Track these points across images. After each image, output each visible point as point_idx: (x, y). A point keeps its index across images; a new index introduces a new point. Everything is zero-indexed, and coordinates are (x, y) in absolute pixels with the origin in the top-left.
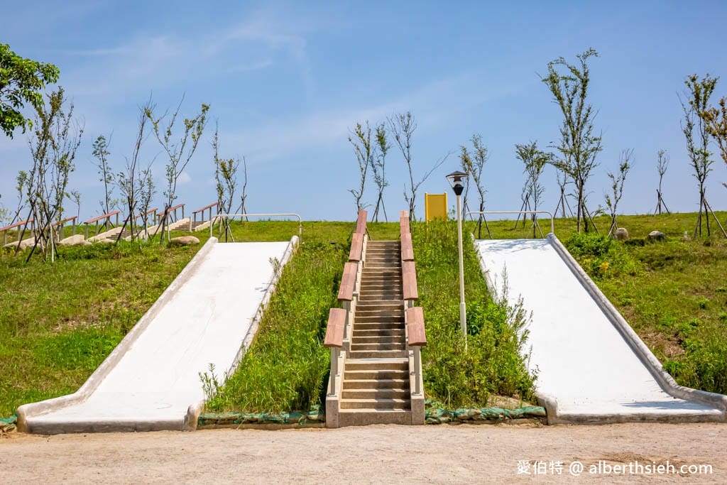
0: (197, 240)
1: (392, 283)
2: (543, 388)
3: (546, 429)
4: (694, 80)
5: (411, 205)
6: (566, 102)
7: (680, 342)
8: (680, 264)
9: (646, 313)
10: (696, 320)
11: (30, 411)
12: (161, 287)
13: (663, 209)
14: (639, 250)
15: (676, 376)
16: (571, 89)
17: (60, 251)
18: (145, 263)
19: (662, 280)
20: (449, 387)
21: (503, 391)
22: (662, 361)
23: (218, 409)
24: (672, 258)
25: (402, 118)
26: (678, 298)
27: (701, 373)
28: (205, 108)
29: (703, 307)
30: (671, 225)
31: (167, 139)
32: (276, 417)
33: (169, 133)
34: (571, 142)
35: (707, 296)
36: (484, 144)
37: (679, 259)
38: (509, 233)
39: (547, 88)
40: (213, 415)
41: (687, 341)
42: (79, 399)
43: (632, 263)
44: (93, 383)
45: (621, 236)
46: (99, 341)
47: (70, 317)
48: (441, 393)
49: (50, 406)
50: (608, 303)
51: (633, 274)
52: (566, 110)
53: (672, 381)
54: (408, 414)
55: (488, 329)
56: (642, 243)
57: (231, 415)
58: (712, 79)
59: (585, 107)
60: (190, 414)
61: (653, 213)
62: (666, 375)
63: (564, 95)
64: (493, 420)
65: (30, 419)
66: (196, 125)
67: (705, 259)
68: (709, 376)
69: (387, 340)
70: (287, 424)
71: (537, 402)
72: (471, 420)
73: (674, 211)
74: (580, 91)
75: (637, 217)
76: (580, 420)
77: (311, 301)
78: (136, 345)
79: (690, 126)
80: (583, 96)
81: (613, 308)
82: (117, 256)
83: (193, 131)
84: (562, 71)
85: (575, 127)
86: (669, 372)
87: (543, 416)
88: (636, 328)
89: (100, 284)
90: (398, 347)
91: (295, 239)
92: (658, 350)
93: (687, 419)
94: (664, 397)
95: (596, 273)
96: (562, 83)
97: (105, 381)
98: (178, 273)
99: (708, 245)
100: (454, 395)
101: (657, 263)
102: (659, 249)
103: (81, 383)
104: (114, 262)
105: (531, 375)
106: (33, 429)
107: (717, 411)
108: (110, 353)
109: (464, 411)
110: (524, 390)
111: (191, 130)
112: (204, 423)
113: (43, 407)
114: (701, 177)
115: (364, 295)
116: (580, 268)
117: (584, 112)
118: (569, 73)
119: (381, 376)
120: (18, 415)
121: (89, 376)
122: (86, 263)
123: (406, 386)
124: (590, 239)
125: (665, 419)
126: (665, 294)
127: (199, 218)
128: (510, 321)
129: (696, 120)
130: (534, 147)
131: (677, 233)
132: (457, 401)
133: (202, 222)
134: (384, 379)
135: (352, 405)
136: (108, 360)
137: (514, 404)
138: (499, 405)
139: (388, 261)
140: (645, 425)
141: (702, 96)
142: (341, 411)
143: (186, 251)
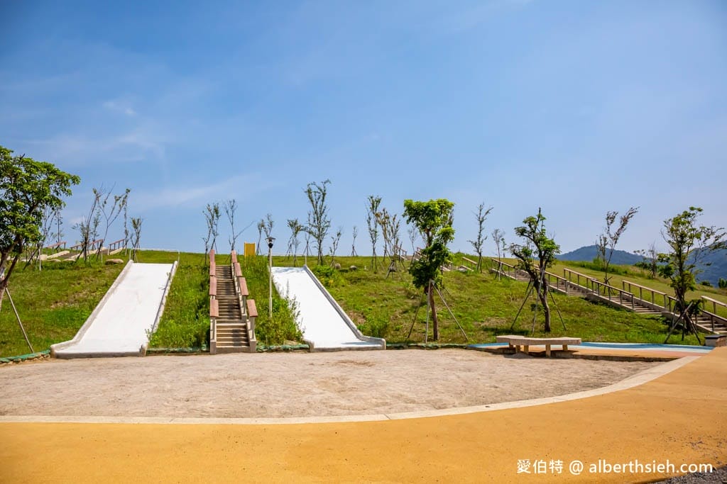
0: (122, 261)
1: (229, 286)
2: (306, 337)
3: (309, 354)
4: (372, 198)
5: (233, 247)
6: (315, 203)
7: (364, 317)
8: (364, 282)
9: (350, 304)
10: (371, 307)
11: (57, 348)
12: (107, 286)
13: (355, 255)
14: (346, 275)
15: (362, 331)
16: (317, 197)
17: (43, 264)
18: (94, 272)
19: (356, 289)
20: (266, 336)
21: (289, 338)
22: (357, 325)
23: (155, 346)
24: (360, 279)
25: (230, 202)
26: (363, 297)
27: (373, 330)
28: (128, 191)
29: (374, 301)
30: (358, 262)
31: (103, 206)
32: (186, 350)
33: (105, 202)
34: (316, 222)
35: (375, 296)
36: (272, 218)
37: (364, 279)
38: (282, 263)
39: (306, 195)
40: (154, 349)
41: (367, 316)
42: (75, 343)
43: (343, 281)
44: (80, 334)
45: (338, 268)
46: (79, 313)
47: (59, 300)
48: (262, 339)
49: (64, 345)
50: (333, 299)
51: (343, 286)
52: (315, 207)
53: (361, 334)
54: (248, 347)
55: (281, 310)
56: (347, 271)
57: (163, 349)
58: (380, 197)
59: (324, 206)
60: (142, 349)
61: (350, 255)
62: (358, 331)
63: (314, 200)
64: (286, 350)
65: (57, 351)
66: (122, 199)
67: (375, 280)
68: (377, 331)
69: (232, 315)
70: (191, 353)
71: (304, 342)
72: (277, 350)
73: (359, 255)
74: (321, 198)
75: (343, 257)
76: (324, 350)
77: (193, 296)
78: (98, 316)
79: (370, 218)
80: (323, 201)
81: (335, 302)
82: (77, 268)
83: (120, 202)
84: (314, 189)
85: (319, 214)
86: (360, 329)
87: (308, 348)
88: (345, 311)
89: (72, 284)
90: (238, 318)
91: (176, 262)
92: (355, 321)
93: (367, 349)
94: (358, 341)
95: (327, 285)
96: (313, 194)
97: (85, 334)
98: (115, 279)
99: (375, 273)
100: (269, 339)
101: (355, 281)
102: (355, 274)
103: (74, 335)
104: (76, 272)
105: (302, 331)
106: (59, 357)
107: (379, 345)
108: (86, 320)
109: (274, 347)
110: (298, 338)
111: (118, 201)
112: (149, 353)
113: (61, 346)
114: (374, 242)
115: (218, 293)
116: (320, 283)
117: (323, 208)
118: (317, 190)
119: (233, 331)
120: (51, 349)
121: (77, 331)
122: (60, 271)
123: (247, 335)
124: (324, 268)
125: (359, 349)
126: (357, 295)
127: (112, 248)
128: (290, 307)
129: (372, 216)
130: (296, 221)
131: (361, 267)
132: (270, 343)
133: (115, 250)
134: (235, 332)
135: (222, 344)
136: (86, 323)
137: (295, 344)
138: (289, 344)
139: (225, 276)
140: (351, 352)
141: (375, 205)
142: (217, 347)
143: (117, 267)
